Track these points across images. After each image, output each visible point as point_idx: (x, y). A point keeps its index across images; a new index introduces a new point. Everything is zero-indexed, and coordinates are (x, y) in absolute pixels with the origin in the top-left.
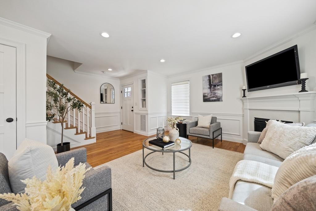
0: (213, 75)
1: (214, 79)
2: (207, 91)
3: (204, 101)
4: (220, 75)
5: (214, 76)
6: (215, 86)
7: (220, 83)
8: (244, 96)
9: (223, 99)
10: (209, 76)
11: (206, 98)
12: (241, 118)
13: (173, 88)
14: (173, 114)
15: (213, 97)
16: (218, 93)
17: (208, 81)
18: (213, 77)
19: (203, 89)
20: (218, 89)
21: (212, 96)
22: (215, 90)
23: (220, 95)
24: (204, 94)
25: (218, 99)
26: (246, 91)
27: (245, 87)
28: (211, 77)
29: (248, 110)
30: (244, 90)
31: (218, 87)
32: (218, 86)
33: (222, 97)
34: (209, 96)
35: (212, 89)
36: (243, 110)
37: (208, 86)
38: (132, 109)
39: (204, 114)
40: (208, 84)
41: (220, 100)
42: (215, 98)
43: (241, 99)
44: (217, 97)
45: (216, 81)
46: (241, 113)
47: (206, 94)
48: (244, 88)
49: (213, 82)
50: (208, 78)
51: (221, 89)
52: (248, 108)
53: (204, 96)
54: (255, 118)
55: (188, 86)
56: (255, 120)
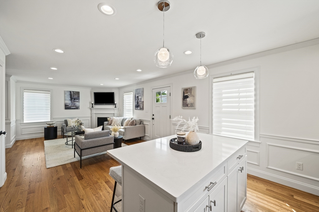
0: (73, 92)
1: (74, 95)
2: (69, 102)
3: (65, 109)
4: (78, 93)
5: (74, 93)
6: (75, 99)
7: (78, 98)
8: (92, 107)
9: (80, 108)
10: (70, 92)
11: (68, 107)
12: (89, 119)
13: (26, 95)
15: (74, 106)
16: (77, 104)
17: (70, 95)
18: (73, 93)
19: (65, 100)
20: (77, 102)
21: (72, 106)
22: (75, 102)
24: (65, 103)
25: (77, 108)
26: (93, 105)
27: (93, 102)
28: (72, 93)
29: (94, 114)
30: (92, 104)
31: (77, 100)
32: (77, 99)
33: (79, 106)
34: (70, 105)
35: (72, 101)
36: (91, 114)
37: (70, 99)
40: (69, 97)
42: (74, 107)
43: (90, 109)
44: (76, 106)
45: (76, 96)
46: (90, 116)
47: (68, 104)
48: (93, 103)
49: (73, 97)
50: (69, 93)
51: (79, 102)
52: (95, 113)
53: (66, 105)
55: (49, 96)
56: (98, 119)
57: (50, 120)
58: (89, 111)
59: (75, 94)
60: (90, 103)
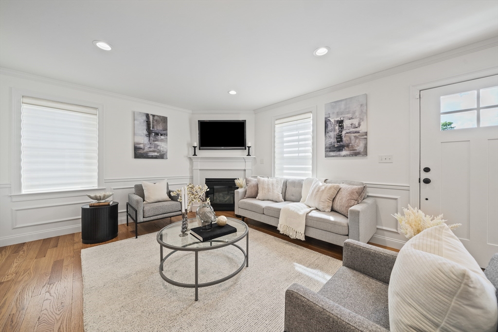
0: (154, 116)
1: (155, 123)
2: (143, 140)
3: (135, 157)
4: (164, 120)
5: (156, 118)
6: (157, 134)
7: (164, 132)
8: (195, 155)
9: (169, 155)
10: (147, 116)
11: (141, 151)
12: (187, 181)
15: (154, 151)
16: (162, 146)
17: (145, 123)
18: (153, 118)
19: (134, 134)
20: (162, 140)
21: (151, 149)
22: (157, 140)
23: (165, 150)
24: (135, 144)
25: (162, 156)
26: (197, 149)
27: (196, 143)
28: (151, 118)
29: (199, 171)
30: (195, 147)
31: (162, 137)
32: (161, 135)
33: (167, 152)
34: (146, 149)
35: (151, 138)
36: (192, 171)
37: (145, 132)
40: (145, 127)
41: (165, 157)
42: (156, 154)
43: (190, 158)
44: (159, 151)
45: (159, 128)
46: (188, 175)
47: (142, 146)
48: (196, 146)
49: (153, 128)
50: (145, 118)
51: (165, 141)
52: (199, 168)
53: (136, 148)
54: (206, 179)
55: (93, 120)
56: (206, 182)
57: (96, 185)
58: (187, 163)
59: (156, 121)
60: (189, 145)
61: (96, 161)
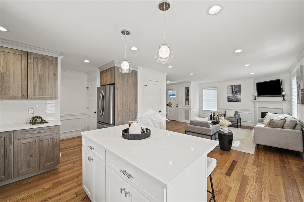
0: (234, 85)
2: (230, 95)
3: (228, 101)
4: (239, 86)
5: (235, 86)
6: (236, 92)
7: (239, 91)
8: (255, 100)
9: (242, 100)
10: (232, 86)
11: (230, 99)
12: (253, 112)
13: (205, 92)
14: (204, 110)
15: (235, 99)
16: (238, 97)
17: (231, 89)
18: (234, 87)
19: (228, 93)
20: (238, 94)
21: (234, 98)
22: (236, 95)
23: (240, 98)
24: (228, 97)
25: (238, 101)
26: (256, 97)
27: (256, 94)
28: (233, 86)
29: (258, 108)
30: (255, 96)
31: (238, 93)
32: (238, 92)
33: (241, 99)
34: (232, 99)
35: (234, 94)
36: (254, 107)
37: (231, 92)
38: (177, 106)
39: (230, 110)
40: (231, 90)
41: (240, 101)
42: (236, 100)
43: (253, 101)
44: (237, 99)
45: (237, 90)
46: (253, 109)
47: (230, 97)
48: (255, 95)
49: (234, 90)
50: (231, 87)
51: (240, 94)
52: (257, 106)
53: (228, 98)
54: (262, 112)
55: (216, 91)
56: (262, 114)
57: (217, 110)
58: (253, 104)
59: (236, 87)
60: (253, 95)
61: (217, 103)
